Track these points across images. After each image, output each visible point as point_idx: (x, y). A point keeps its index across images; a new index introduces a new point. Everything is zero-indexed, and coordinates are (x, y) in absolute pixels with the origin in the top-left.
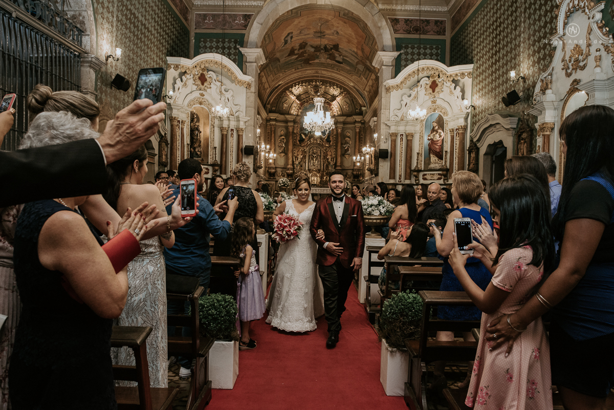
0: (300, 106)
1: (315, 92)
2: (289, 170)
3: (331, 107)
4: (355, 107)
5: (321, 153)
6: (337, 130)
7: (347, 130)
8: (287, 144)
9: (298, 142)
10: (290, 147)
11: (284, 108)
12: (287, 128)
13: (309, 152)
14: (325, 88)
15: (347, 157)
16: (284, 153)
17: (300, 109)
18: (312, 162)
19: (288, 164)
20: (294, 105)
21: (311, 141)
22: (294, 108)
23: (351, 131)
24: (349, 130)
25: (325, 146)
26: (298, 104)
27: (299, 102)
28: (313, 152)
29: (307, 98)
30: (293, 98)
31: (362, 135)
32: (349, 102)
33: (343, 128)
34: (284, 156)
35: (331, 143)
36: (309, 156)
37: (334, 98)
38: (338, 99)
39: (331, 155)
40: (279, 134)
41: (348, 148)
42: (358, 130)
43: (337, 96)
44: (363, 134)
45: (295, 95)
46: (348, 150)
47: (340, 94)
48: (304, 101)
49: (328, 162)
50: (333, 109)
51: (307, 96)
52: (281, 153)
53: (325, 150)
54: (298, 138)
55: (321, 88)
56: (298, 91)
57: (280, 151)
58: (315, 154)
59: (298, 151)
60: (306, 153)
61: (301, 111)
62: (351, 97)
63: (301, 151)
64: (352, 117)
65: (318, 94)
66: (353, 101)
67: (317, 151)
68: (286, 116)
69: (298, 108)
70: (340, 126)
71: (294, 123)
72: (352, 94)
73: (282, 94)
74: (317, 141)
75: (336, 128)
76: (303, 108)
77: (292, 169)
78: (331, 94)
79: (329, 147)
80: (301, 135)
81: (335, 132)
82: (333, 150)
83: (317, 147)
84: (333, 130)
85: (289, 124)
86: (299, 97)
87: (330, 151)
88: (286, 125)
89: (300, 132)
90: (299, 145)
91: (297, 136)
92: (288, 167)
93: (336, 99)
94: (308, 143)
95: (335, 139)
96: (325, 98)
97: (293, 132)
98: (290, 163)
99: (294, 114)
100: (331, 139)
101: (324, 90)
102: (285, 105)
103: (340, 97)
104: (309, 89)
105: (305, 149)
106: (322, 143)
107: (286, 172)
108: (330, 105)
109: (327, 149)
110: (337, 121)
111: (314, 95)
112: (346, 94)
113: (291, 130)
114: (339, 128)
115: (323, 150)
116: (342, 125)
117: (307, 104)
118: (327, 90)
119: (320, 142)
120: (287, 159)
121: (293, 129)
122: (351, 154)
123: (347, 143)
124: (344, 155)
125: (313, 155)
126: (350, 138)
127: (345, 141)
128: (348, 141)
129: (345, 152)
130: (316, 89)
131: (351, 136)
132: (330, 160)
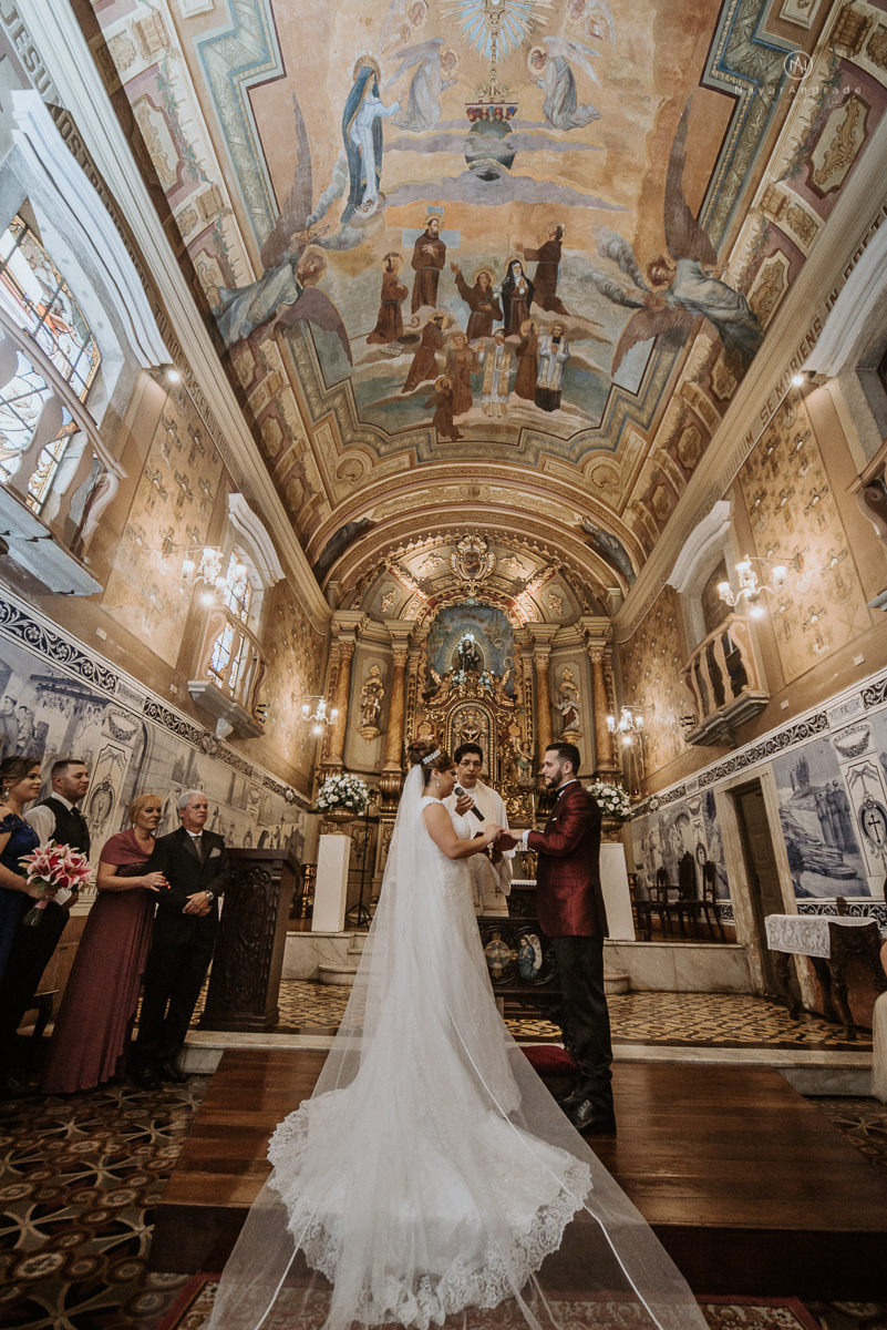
0: (429, 607)
1: (468, 570)
2: (387, 778)
3: (514, 608)
4: (581, 605)
5: (488, 728)
6: (534, 666)
7: (562, 666)
8: (386, 702)
9: (421, 700)
10: (397, 708)
11: (385, 610)
12: (389, 660)
14: (497, 560)
15: (570, 739)
16: (377, 724)
17: (429, 613)
19: (387, 762)
20: (412, 603)
21: (458, 691)
22: (412, 611)
24: (568, 665)
25: (502, 706)
26: (422, 602)
27: (424, 597)
28: (465, 726)
29: (445, 588)
30: (411, 586)
31: (608, 676)
32: (563, 593)
33: (550, 659)
34: (375, 736)
35: (519, 701)
36: (453, 735)
37: (519, 586)
38: (532, 588)
39: (520, 737)
40: (366, 674)
41: (571, 711)
42: (597, 658)
43: (530, 582)
44: (612, 674)
45: (415, 580)
46: (570, 717)
47: (537, 575)
48: (441, 596)
49: (512, 753)
50: (517, 614)
51: (448, 583)
52: (365, 726)
53: (501, 718)
54: (422, 689)
55: (485, 559)
56: (423, 569)
57: (365, 722)
58: (470, 728)
59: (419, 726)
60: (444, 727)
61: (430, 619)
62: (567, 581)
63: (429, 722)
64: (577, 626)
65: (477, 577)
66: (573, 590)
67: (476, 722)
68: (387, 622)
69: (424, 612)
70: (543, 651)
71: (410, 646)
72: (571, 561)
73: (380, 572)
74: (476, 691)
75: (532, 658)
76: (436, 611)
77: (399, 775)
78: (512, 579)
79: (515, 708)
80: (429, 678)
81: (528, 673)
82: (524, 722)
83: (476, 709)
84: (522, 667)
85: (394, 646)
86: (425, 585)
87: (517, 725)
88: (387, 651)
89: (427, 671)
90: (422, 705)
91: (418, 682)
92: (385, 769)
93: (525, 589)
94: (450, 697)
95: (528, 690)
96: (495, 587)
97: (406, 669)
98: (392, 758)
99: (410, 621)
100: (518, 691)
101: (491, 564)
102: (386, 601)
103: (538, 583)
104: (454, 565)
105: (440, 717)
106: (493, 698)
107: (379, 786)
108: (509, 603)
109: (508, 716)
110: (534, 640)
111: (468, 578)
112: (553, 571)
113: (400, 662)
114: (540, 657)
115: (495, 719)
116: (549, 649)
117: (449, 603)
118: (499, 569)
119: (486, 692)
120: (386, 746)
121: (408, 661)
122: (581, 730)
123: (568, 698)
124: (562, 732)
125: (467, 731)
126: (573, 683)
127: (560, 693)
128: (569, 692)
129: (565, 727)
130: (471, 563)
131: (577, 679)
132: (517, 747)
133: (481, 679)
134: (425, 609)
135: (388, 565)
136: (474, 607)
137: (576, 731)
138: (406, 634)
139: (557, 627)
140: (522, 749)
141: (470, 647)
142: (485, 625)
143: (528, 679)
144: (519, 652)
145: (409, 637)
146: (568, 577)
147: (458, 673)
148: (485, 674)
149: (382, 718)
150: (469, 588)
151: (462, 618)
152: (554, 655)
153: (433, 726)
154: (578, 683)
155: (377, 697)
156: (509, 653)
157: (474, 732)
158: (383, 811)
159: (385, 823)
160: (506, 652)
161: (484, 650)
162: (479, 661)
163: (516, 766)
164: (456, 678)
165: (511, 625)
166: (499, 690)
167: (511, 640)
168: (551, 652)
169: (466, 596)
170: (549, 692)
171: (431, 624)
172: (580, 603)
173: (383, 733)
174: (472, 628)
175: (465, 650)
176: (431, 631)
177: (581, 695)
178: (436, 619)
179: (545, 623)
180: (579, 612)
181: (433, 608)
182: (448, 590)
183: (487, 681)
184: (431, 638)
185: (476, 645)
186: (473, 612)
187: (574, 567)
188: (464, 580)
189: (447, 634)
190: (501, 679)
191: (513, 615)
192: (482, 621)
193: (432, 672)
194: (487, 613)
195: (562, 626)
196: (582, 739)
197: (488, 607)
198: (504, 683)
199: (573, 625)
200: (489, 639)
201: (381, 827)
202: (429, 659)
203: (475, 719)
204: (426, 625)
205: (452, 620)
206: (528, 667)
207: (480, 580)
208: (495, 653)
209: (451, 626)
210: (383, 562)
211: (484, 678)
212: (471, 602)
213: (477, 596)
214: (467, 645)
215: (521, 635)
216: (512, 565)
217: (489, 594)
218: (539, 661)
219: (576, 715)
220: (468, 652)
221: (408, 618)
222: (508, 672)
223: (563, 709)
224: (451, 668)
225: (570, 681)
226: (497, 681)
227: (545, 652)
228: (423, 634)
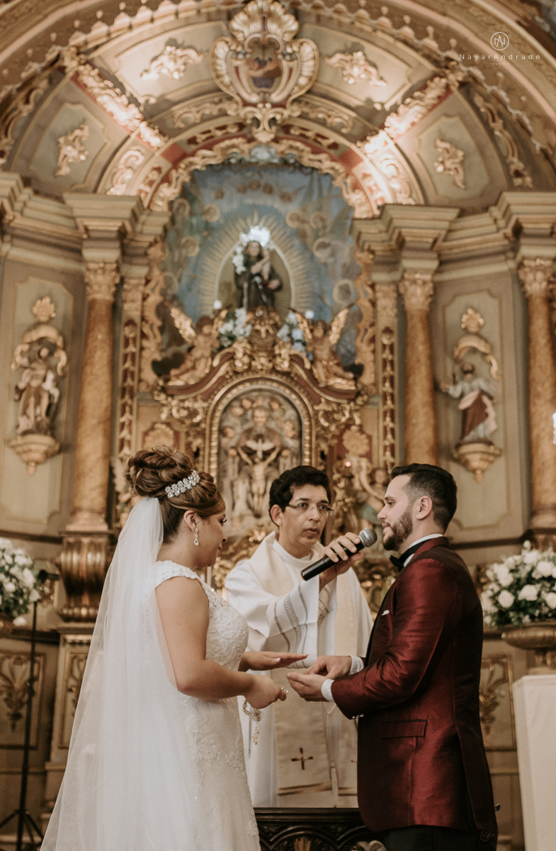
0: (165, 165)
1: (256, 81)
2: (76, 547)
3: (358, 171)
5: (299, 436)
6: (400, 297)
7: (462, 301)
8: (73, 380)
9: (149, 376)
10: (96, 394)
11: (65, 171)
12: (77, 285)
13: (222, 432)
14: (321, 57)
15: (475, 461)
16: (51, 430)
17: (166, 179)
18: (241, 488)
19: (74, 512)
20: (131, 155)
21: (231, 357)
22: (128, 175)
23: (490, 305)
24: (475, 300)
25: (329, 390)
26: (149, 152)
27: (156, 141)
28: (248, 433)
29: (204, 119)
30: (125, 116)
32: (466, 138)
33: (437, 287)
35: (367, 378)
36: (222, 451)
37: (370, 120)
38: (397, 125)
39: (368, 456)
40: (24, 317)
41: (479, 404)
42: (536, 285)
43: (395, 109)
45: (133, 100)
46: (477, 413)
47: (409, 94)
48: (192, 141)
49: (349, 490)
50: (366, 183)
51: (210, 109)
52: (26, 433)
53: (327, 415)
54: (152, 350)
55: (293, 56)
56: (153, 76)
58: (259, 437)
59: (146, 434)
60: (201, 434)
61: (169, 192)
62: (476, 109)
63: (168, 424)
64: (496, 212)
65: (276, 97)
66: (490, 132)
67: (272, 425)
68: (72, 200)
69: (155, 176)
70: (420, 268)
71: (124, 253)
72: (487, 65)
73: (53, 82)
74: (272, 356)
75: (396, 284)
76: (182, 175)
77: (103, 540)
78: (354, 103)
79: (358, 394)
80: (168, 327)
81: (387, 315)
82: (377, 422)
83: (273, 397)
84: (373, 303)
85: (88, 254)
86: (156, 115)
87: (361, 430)
88: (71, 265)
89: (162, 311)
90: (153, 388)
91: (143, 336)
92: (71, 528)
93: (383, 127)
94: (213, 370)
95: (387, 355)
96: (317, 121)
97: (115, 308)
98: (85, 503)
99: (123, 198)
100: (365, 356)
101: (308, 68)
102: (69, 151)
103: (413, 113)
104: (222, 67)
105: (193, 413)
106: (310, 373)
107: (59, 566)
108: (347, 159)
109: (341, 411)
110: (401, 243)
111: (254, 98)
112: (447, 87)
113: (101, 290)
114: (414, 282)
115: (313, 418)
116: (434, 265)
117: (211, 157)
118: (327, 78)
119: (295, 359)
120: (71, 478)
121: (119, 287)
122: (499, 441)
123: (472, 371)
124: (458, 446)
125: (251, 444)
126: (486, 341)
127: (457, 361)
128: (476, 360)
129: (464, 433)
130: (262, 64)
131: (493, 332)
132: (361, 480)
133: (284, 331)
134: (159, 169)
135: (71, 64)
136: (268, 166)
137: (489, 443)
138: (114, 226)
139: (452, 214)
140: (373, 483)
141: (260, 257)
142: (292, 208)
143: (388, 331)
144: (369, 268)
145: (122, 234)
146: (479, 101)
147: (231, 317)
148: (292, 317)
149: (63, 415)
150: (257, 122)
151: (243, 190)
152: (446, 277)
153: (177, 434)
154: (495, 339)
155: (53, 369)
156: (349, 272)
157: (267, 446)
158: (67, 619)
159: (73, 643)
160: (339, 269)
161: (292, 266)
162: (280, 288)
163: (359, 517)
164: (228, 327)
165: (351, 208)
166: (323, 353)
167: (351, 241)
168: (438, 271)
169: (251, 140)
170: (432, 359)
171: (171, 204)
172: (503, 159)
173: (66, 448)
174: (264, 214)
175: (248, 263)
176: (173, 220)
177: (501, 364)
178: (185, 193)
179: (427, 204)
180: (502, 181)
181: (175, 165)
182: (210, 125)
183: (297, 334)
184: (171, 235)
185: (273, 253)
186: (268, 178)
187: (493, 80)
188: (246, 104)
189: (208, 227)
190: (327, 329)
191: (356, 187)
192: (286, 198)
193: (174, 312)
194: (299, 180)
195: (463, 213)
196: (501, 463)
197: (299, 167)
198: (334, 337)
199: (485, 209)
200: (301, 238)
201: (64, 654)
202: (168, 282)
203: (270, 418)
204: (161, 206)
205: (220, 195)
206: (387, 305)
207: (282, 105)
208: (317, 271)
209: (216, 208)
210: (58, 58)
211: (292, 327)
212: (262, 155)
213: (276, 140)
214: (254, 252)
215: (373, 234)
216: (356, 71)
217: (303, 138)
218: (411, 289)
219: (490, 410)
220: (255, 269)
221: (118, 190)
222: (342, 315)
223: (462, 396)
224: (218, 305)
225: (478, 335)
226: (319, 333)
227: (425, 271)
228: (152, 226)
